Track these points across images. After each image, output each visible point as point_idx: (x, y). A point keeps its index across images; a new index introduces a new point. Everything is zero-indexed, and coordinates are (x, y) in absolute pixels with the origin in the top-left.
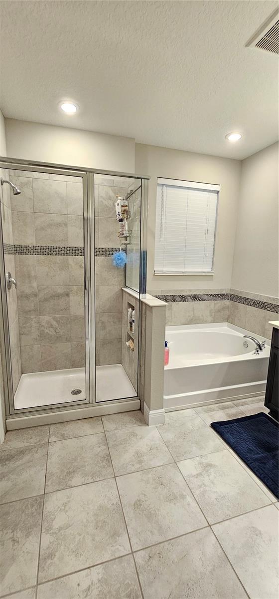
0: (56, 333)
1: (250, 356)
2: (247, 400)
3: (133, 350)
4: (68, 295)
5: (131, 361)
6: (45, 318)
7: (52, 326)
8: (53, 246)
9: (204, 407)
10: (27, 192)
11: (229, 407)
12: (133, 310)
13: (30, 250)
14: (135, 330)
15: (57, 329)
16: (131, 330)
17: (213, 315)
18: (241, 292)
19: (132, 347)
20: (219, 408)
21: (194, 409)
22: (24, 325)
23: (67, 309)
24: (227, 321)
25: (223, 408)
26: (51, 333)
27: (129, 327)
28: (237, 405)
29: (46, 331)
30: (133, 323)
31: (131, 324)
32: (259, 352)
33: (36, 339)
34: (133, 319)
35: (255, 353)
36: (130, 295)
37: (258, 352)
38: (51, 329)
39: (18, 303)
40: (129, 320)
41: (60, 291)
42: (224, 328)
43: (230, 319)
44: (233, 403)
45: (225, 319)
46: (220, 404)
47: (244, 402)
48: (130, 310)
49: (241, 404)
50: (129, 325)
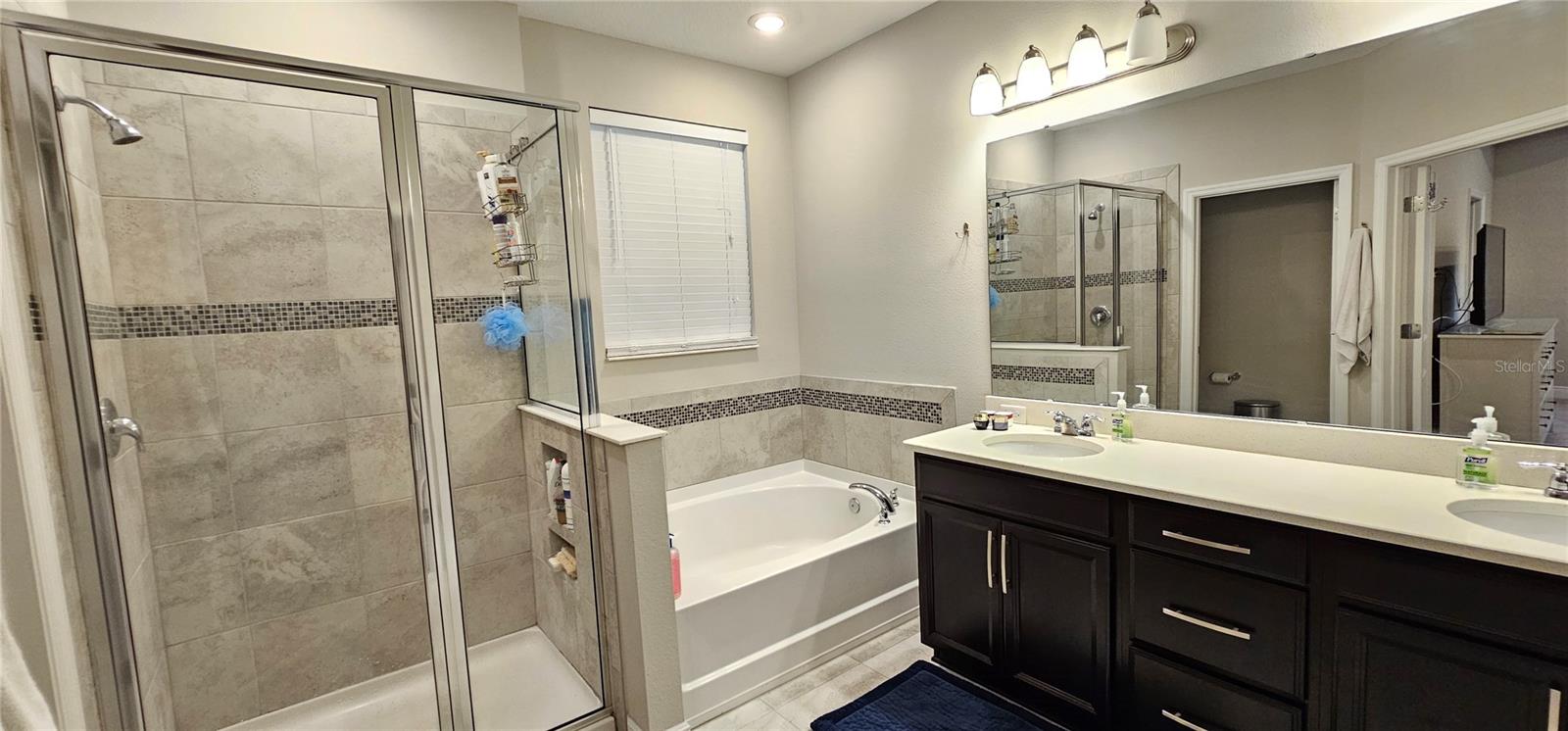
0: (308, 573)
1: (872, 530)
2: (879, 639)
3: (574, 577)
4: (340, 447)
5: (571, 608)
6: (263, 534)
7: (289, 556)
8: (274, 301)
9: (785, 687)
10: (164, 137)
11: (843, 669)
12: (564, 462)
13: (187, 318)
14: (574, 520)
15: (309, 560)
16: (563, 521)
17: (769, 445)
18: (827, 382)
19: (569, 569)
20: (821, 679)
21: (762, 698)
22: (180, 572)
23: (343, 491)
24: (804, 457)
25: (832, 675)
26: (287, 578)
27: (553, 514)
28: (860, 659)
29: (268, 575)
30: (568, 502)
31: (560, 502)
32: (889, 517)
33: (229, 611)
34: (566, 488)
35: (880, 521)
36: (549, 422)
37: (886, 516)
38: (287, 565)
39: (146, 499)
40: (552, 492)
41: (312, 438)
42: (798, 476)
43: (808, 450)
44: (852, 657)
45: (799, 453)
46: (823, 668)
47: (874, 647)
48: (552, 464)
49: (869, 653)
50: (553, 507)
